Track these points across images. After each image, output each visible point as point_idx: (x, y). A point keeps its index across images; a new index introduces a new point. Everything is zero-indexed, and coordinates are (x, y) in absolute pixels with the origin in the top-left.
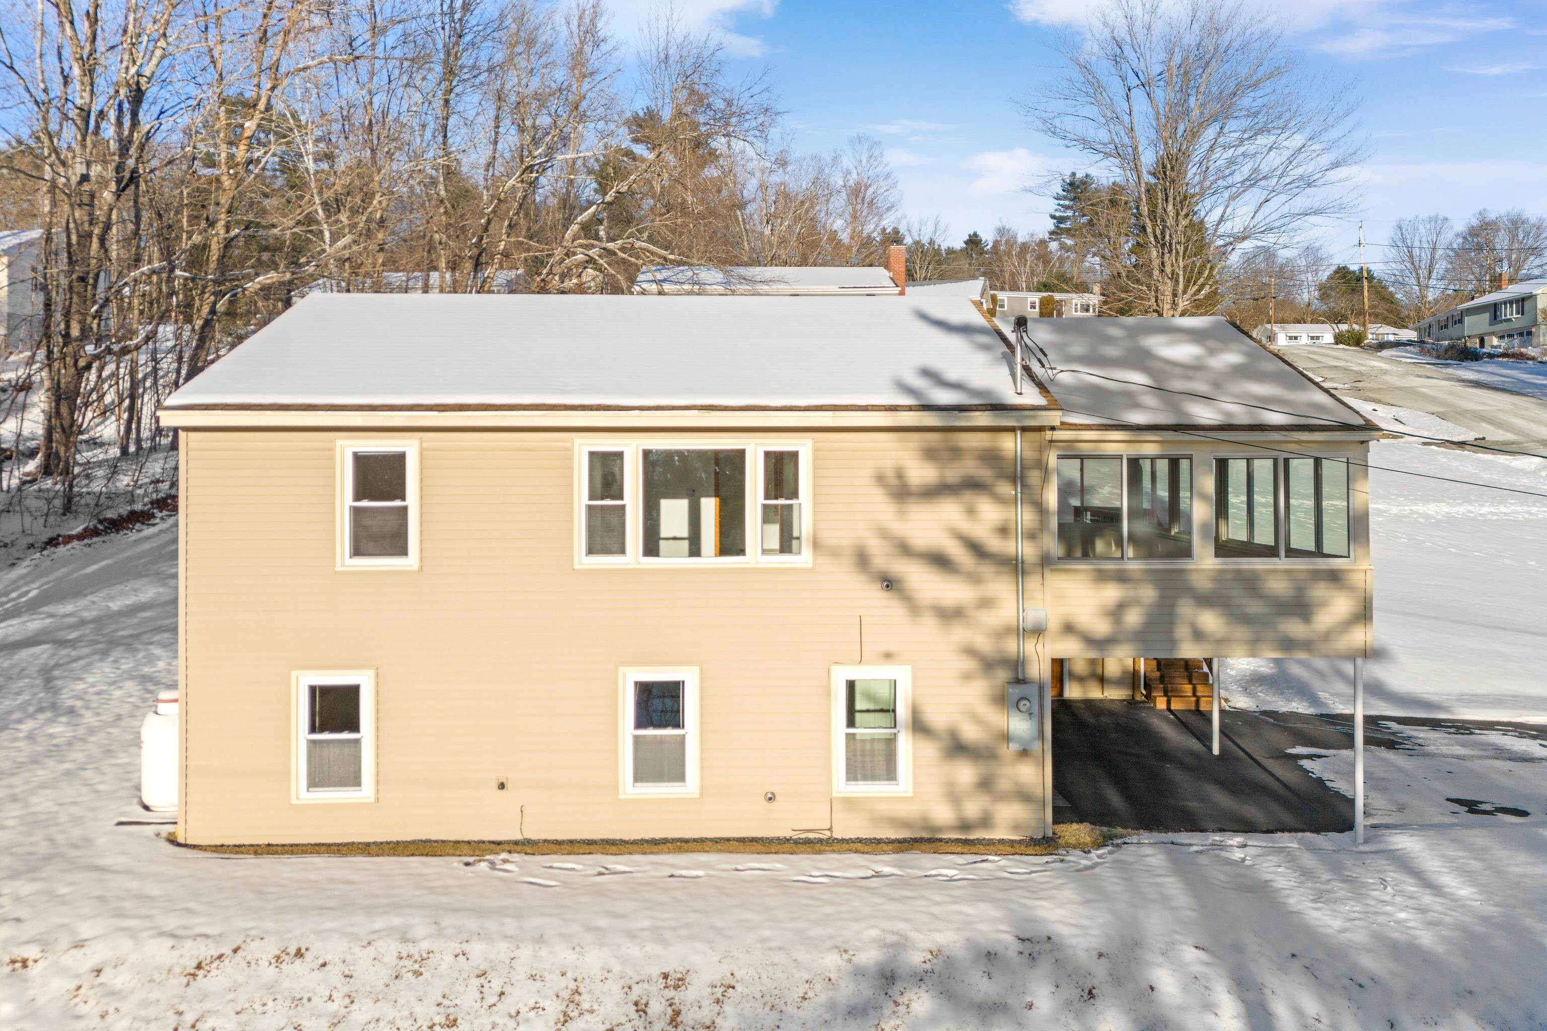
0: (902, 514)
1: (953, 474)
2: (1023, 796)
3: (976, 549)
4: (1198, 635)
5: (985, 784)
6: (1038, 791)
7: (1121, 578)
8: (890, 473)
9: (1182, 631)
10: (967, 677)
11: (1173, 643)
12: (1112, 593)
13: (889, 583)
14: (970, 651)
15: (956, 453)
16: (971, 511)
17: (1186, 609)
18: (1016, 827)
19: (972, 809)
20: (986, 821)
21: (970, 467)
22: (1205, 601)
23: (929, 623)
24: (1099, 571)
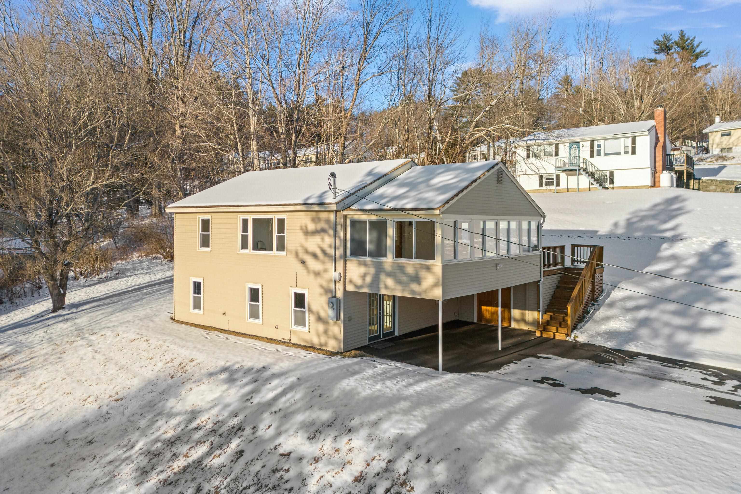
0: (306, 240)
1: (319, 226)
2: (335, 338)
3: (324, 252)
4: (386, 287)
5: (326, 332)
6: (339, 337)
7: (365, 264)
8: (303, 225)
9: (382, 286)
10: (321, 295)
11: (378, 289)
12: (362, 270)
13: (303, 262)
14: (322, 286)
15: (319, 220)
16: (323, 239)
17: (383, 277)
18: (333, 348)
19: (323, 339)
20: (326, 345)
21: (323, 225)
22: (389, 274)
23: (312, 276)
24: (359, 261)
